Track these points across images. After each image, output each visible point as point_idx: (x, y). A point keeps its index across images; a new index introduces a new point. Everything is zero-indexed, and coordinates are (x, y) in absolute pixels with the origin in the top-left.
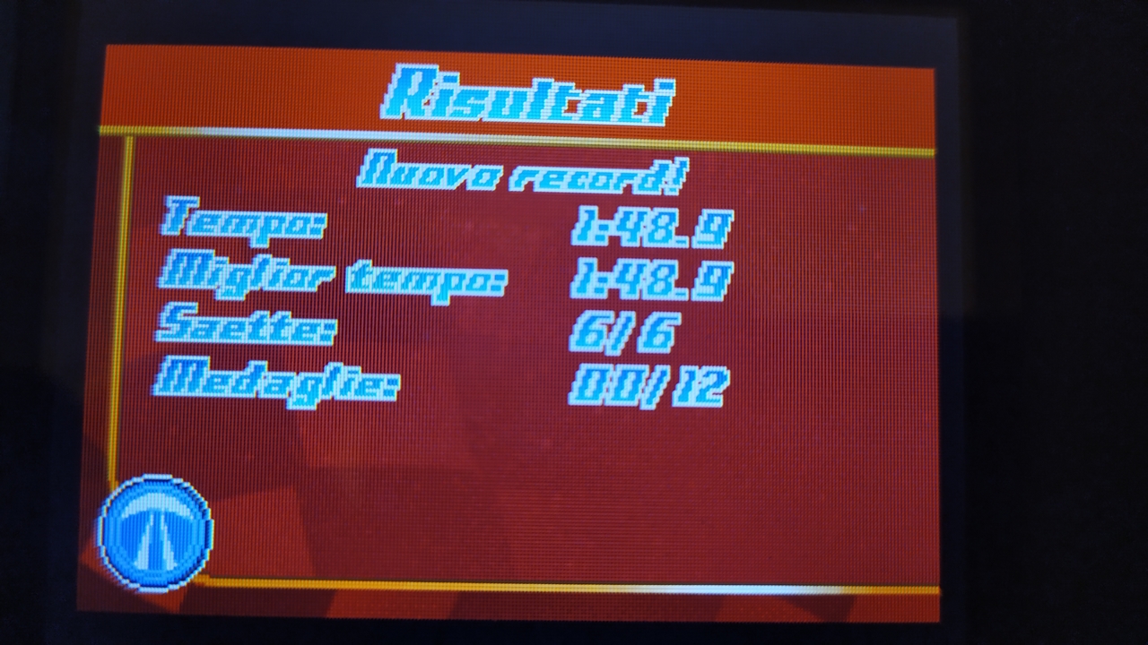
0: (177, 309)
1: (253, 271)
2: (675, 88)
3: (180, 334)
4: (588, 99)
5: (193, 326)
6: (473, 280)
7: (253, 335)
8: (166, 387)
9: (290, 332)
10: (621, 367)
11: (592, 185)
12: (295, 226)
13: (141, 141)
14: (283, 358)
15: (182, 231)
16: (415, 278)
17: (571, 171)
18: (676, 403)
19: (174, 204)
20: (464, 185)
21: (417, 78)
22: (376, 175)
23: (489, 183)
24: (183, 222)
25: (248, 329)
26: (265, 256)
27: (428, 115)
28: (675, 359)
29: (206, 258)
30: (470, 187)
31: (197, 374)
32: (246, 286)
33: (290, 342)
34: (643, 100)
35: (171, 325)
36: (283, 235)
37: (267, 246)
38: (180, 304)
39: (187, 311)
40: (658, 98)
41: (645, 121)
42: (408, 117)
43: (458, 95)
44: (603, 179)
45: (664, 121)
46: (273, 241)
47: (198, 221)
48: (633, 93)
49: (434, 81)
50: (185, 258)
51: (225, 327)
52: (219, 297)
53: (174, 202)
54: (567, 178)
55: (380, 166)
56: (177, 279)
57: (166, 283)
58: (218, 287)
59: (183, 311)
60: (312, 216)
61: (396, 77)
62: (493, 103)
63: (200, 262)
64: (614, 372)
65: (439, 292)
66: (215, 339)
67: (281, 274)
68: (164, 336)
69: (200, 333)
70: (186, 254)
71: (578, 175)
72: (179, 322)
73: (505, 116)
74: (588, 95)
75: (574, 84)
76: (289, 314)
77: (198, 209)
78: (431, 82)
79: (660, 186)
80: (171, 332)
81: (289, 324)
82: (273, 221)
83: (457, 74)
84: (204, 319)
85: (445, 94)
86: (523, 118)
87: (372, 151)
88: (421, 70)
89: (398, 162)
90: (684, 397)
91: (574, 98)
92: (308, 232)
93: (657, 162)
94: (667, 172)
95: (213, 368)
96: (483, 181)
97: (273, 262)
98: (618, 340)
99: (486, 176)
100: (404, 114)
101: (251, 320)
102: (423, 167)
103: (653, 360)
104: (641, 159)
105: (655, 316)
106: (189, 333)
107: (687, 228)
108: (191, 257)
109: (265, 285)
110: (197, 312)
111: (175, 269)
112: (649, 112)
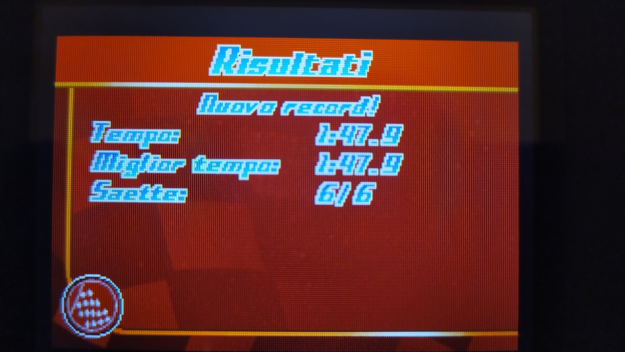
0: (100, 184)
1: (141, 162)
2: (372, 56)
3: (102, 197)
4: (324, 62)
5: (109, 193)
6: (261, 166)
7: (142, 197)
9: (162, 195)
11: (326, 112)
12: (163, 137)
13: (77, 90)
15: (102, 140)
16: (229, 165)
17: (315, 104)
19: (97, 126)
20: (256, 112)
21: (229, 52)
23: (269, 111)
24: (102, 136)
25: (139, 194)
26: (147, 154)
27: (235, 73)
29: (115, 155)
30: (259, 114)
32: (137, 170)
33: (162, 201)
34: (354, 63)
35: (97, 193)
36: (157, 142)
37: (148, 148)
38: (102, 181)
39: (105, 185)
40: (363, 61)
41: (356, 74)
42: (224, 75)
43: (252, 62)
44: (332, 108)
45: (366, 75)
46: (151, 145)
47: (110, 134)
48: (349, 59)
49: (238, 54)
50: (104, 155)
51: (126, 194)
52: (123, 177)
53: (97, 124)
54: (313, 108)
55: (209, 102)
56: (100, 167)
57: (94, 169)
58: (122, 171)
59: (103, 185)
60: (173, 131)
61: (217, 52)
62: (271, 66)
63: (112, 157)
65: (243, 172)
66: (121, 200)
67: (156, 164)
68: (93, 199)
69: (113, 197)
70: (104, 153)
71: (319, 106)
72: (102, 191)
73: (278, 73)
74: (324, 60)
75: (316, 54)
76: (161, 185)
77: (110, 128)
78: (237, 55)
79: (364, 111)
80: (97, 197)
81: (161, 191)
82: (151, 134)
83: (251, 50)
84: (115, 189)
85: (245, 61)
86: (288, 74)
87: (204, 94)
88: (230, 48)
89: (219, 99)
91: (316, 62)
92: (170, 140)
93: (363, 98)
94: (368, 103)
96: (266, 110)
97: (152, 157)
98: (341, 198)
99: (268, 107)
100: (222, 73)
101: (140, 189)
102: (233, 103)
104: (353, 96)
105: (362, 184)
106: (107, 197)
107: (377, 134)
108: (107, 155)
109: (148, 170)
110: (111, 185)
111: (99, 162)
112: (358, 70)
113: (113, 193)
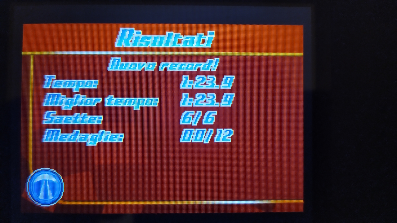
0: (49, 113)
1: (74, 100)
2: (214, 34)
3: (51, 121)
4: (185, 39)
5: (55, 119)
6: (147, 101)
7: (75, 121)
8: (47, 139)
9: (87, 120)
10: (197, 130)
11: (187, 68)
12: (88, 84)
13: (36, 57)
14: (85, 129)
15: (50, 87)
16: (128, 101)
17: (180, 63)
18: (216, 141)
19: (47, 78)
20: (144, 69)
21: (127, 33)
22: (114, 66)
23: (152, 68)
24: (51, 84)
25: (73, 119)
26: (78, 95)
27: (131, 45)
28: (215, 127)
29: (58, 95)
30: (146, 70)
31: (57, 135)
32: (72, 105)
33: (87, 123)
34: (204, 39)
35: (48, 118)
36: (84, 88)
37: (79, 91)
38: (50, 111)
39: (53, 114)
40: (209, 38)
41: (204, 46)
42: (125, 46)
43: (141, 38)
44: (190, 66)
45: (211, 46)
46: (81, 89)
47: (55, 83)
48: (200, 36)
50: (52, 96)
51: (66, 119)
52: (63, 109)
53: (47, 77)
54: (178, 66)
55: (116, 63)
56: (49, 103)
57: (46, 104)
58: (63, 105)
59: (51, 114)
60: (93, 81)
61: (120, 32)
62: (153, 41)
63: (57, 97)
64: (195, 131)
65: (136, 105)
66: (63, 123)
67: (84, 101)
68: (46, 122)
69: (57, 121)
71: (182, 65)
72: (50, 117)
73: (157, 45)
74: (185, 37)
75: (180, 34)
76: (87, 114)
77: (55, 79)
78: (132, 34)
79: (210, 68)
80: (48, 121)
81: (87, 117)
82: (80, 83)
83: (141, 31)
84: (59, 116)
86: (163, 46)
87: (113, 58)
88: (129, 30)
89: (122, 62)
90: (218, 139)
91: (180, 39)
92: (92, 86)
93: (209, 60)
94: (212, 63)
95: (62, 133)
96: (150, 68)
97: (81, 96)
98: (196, 120)
99: (151, 66)
100: (123, 45)
101: (74, 116)
102: (130, 63)
103: (208, 127)
104: (203, 59)
105: (208, 112)
106: (54, 121)
107: (219, 82)
108: (54, 95)
109: (78, 104)
110: (56, 114)
111: (48, 100)
112: (206, 43)
113: (57, 119)
